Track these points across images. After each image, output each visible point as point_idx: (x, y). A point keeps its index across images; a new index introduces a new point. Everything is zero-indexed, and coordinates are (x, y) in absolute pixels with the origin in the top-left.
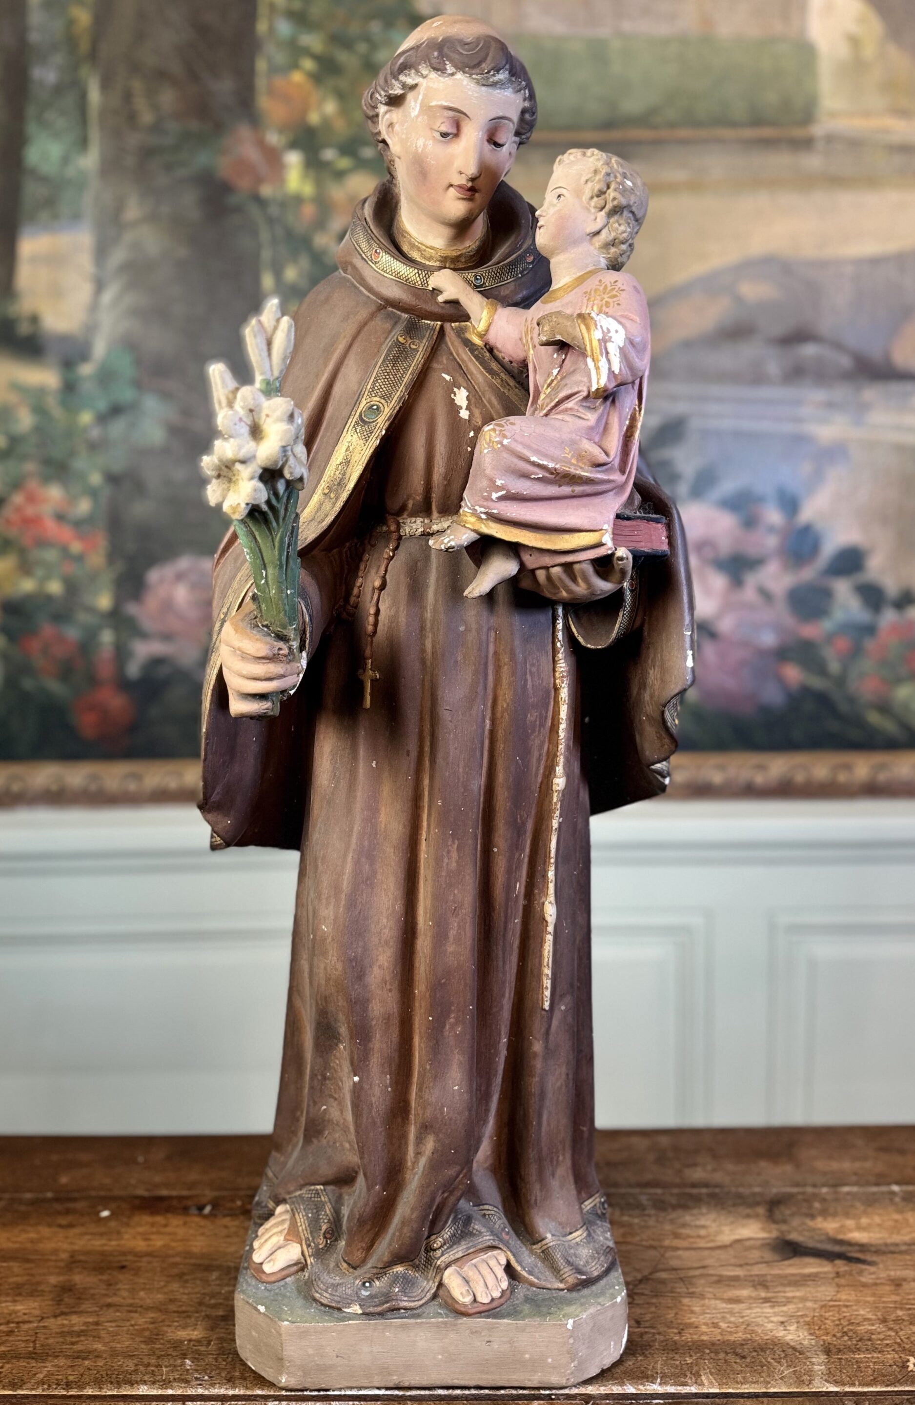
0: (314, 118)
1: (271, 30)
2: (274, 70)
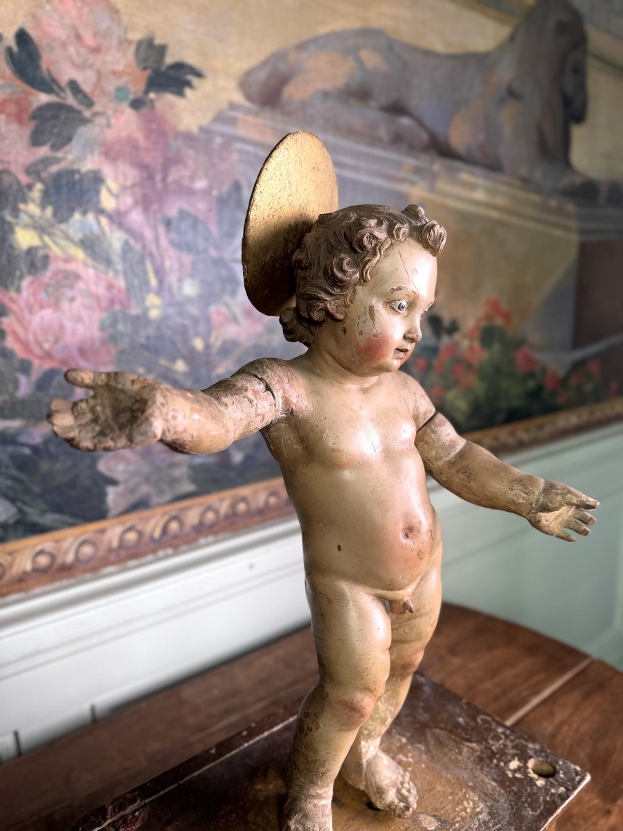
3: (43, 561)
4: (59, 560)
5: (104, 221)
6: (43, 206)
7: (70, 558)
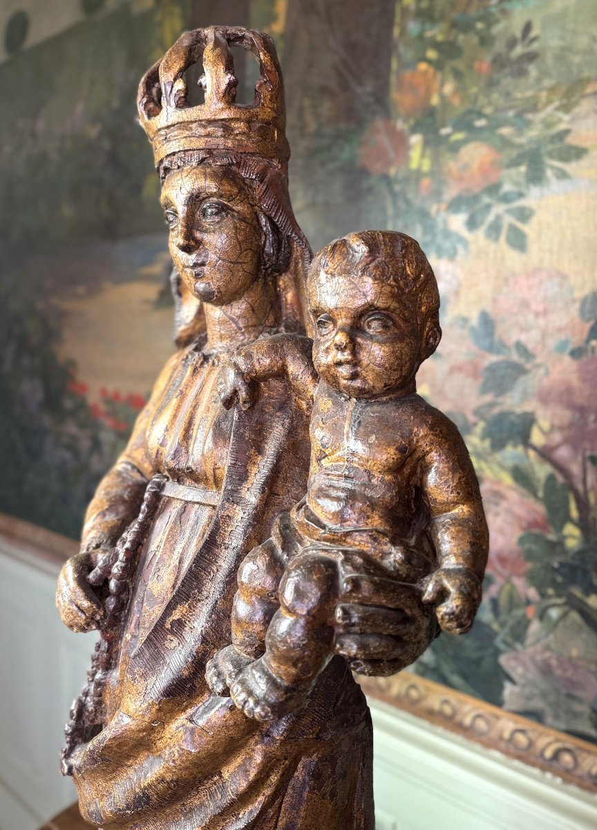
0: (435, 100)
1: (403, 32)
2: (404, 65)
3: (448, 710)
4: (458, 718)
5: (532, 453)
6: (483, 438)
7: (467, 721)
